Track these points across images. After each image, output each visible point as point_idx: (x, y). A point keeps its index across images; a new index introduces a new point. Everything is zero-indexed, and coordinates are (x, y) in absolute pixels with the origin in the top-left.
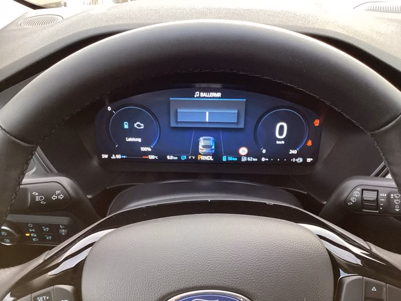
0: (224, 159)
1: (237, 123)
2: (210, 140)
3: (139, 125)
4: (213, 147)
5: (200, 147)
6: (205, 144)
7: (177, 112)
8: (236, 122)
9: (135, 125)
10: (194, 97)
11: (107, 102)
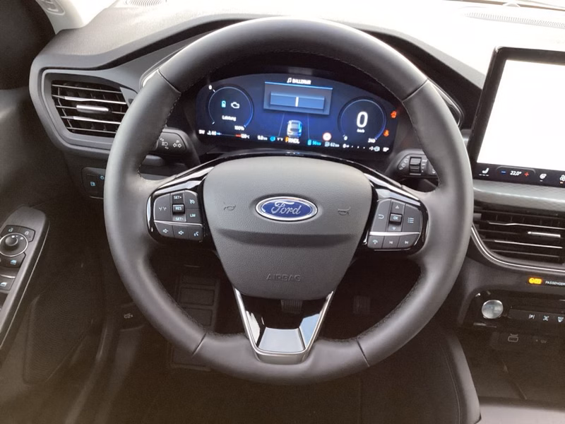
0: (309, 143)
1: (323, 110)
2: (298, 123)
3: (235, 105)
4: (300, 131)
5: (289, 130)
6: (293, 127)
7: (270, 96)
8: (322, 108)
9: (232, 105)
10: (286, 83)
11: (208, 81)
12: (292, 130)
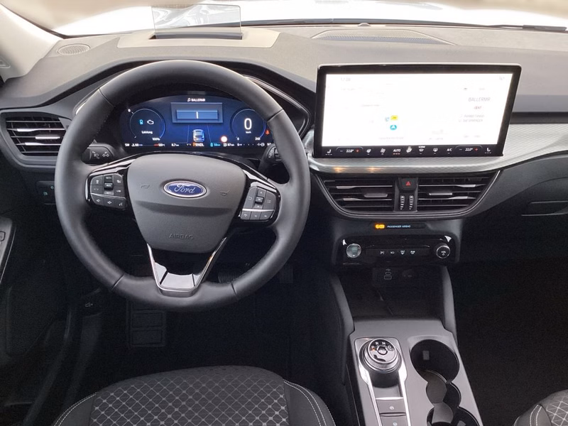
12: (196, 136)
